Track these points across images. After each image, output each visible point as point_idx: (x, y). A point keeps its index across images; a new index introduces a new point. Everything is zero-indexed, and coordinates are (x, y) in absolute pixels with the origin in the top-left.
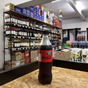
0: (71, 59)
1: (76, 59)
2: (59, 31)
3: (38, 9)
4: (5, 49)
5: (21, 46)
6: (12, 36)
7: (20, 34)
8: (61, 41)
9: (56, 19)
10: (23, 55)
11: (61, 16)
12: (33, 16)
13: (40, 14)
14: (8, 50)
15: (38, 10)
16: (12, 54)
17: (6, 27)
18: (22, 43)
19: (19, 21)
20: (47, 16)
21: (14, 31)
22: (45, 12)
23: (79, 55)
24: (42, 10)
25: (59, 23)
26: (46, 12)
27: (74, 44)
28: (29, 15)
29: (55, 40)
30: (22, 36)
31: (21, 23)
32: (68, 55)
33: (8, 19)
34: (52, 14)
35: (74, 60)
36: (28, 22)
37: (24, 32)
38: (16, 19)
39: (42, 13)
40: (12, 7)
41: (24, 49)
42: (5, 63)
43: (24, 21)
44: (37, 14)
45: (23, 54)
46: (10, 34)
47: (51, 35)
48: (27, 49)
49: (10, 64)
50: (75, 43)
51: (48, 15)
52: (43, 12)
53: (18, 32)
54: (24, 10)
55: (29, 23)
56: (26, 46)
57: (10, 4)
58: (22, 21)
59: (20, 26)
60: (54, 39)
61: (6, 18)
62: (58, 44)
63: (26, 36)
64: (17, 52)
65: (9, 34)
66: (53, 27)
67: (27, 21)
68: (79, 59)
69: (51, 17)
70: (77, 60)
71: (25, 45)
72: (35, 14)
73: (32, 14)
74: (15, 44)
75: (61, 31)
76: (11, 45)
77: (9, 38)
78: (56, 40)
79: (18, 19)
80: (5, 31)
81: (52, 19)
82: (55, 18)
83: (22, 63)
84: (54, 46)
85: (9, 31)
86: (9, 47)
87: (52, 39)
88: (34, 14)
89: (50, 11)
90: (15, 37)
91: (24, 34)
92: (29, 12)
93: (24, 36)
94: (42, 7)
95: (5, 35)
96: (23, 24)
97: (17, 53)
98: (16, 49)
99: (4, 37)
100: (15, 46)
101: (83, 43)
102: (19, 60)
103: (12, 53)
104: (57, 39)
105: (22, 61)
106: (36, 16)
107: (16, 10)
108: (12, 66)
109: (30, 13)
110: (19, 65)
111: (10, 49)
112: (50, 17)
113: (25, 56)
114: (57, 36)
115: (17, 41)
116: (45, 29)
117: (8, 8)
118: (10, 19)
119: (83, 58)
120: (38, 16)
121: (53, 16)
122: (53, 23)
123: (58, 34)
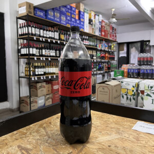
0: (123, 97)
1: (129, 97)
2: (111, 46)
3: (74, 9)
4: (19, 77)
5: (45, 74)
6: (31, 57)
7: (44, 53)
8: (115, 62)
9: (106, 24)
10: (48, 88)
11: (114, 20)
12: (65, 21)
13: (77, 18)
14: (25, 79)
15: (74, 11)
16: (32, 86)
17: (21, 41)
18: (47, 69)
19: (42, 31)
20: (90, 21)
21: (34, 49)
22: (85, 14)
23: (135, 91)
24: (81, 10)
25: (111, 31)
26: (88, 13)
27: (132, 71)
28: (58, 20)
29: (103, 63)
30: (48, 56)
31: (45, 36)
32: (116, 91)
33: (24, 28)
34: (98, 16)
35: (127, 98)
36: (57, 32)
37: (50, 49)
38: (36, 29)
39: (81, 16)
40: (31, 9)
41: (50, 78)
42: (21, 100)
43: (50, 31)
44: (71, 17)
45: (50, 85)
46: (28, 53)
47: (96, 52)
48: (55, 77)
49: (29, 102)
50: (133, 69)
51: (92, 18)
52: (82, 13)
53: (41, 51)
54: (50, 12)
55: (58, 34)
56: (54, 73)
57: (27, 3)
58: (47, 31)
59: (44, 40)
60: (103, 61)
61: (20, 27)
62: (109, 68)
63: (53, 56)
64: (39, 82)
65: (25, 53)
66: (101, 40)
67: (55, 31)
68: (135, 97)
69: (97, 22)
70: (132, 98)
71: (52, 72)
72: (69, 18)
73: (63, 18)
74: (36, 70)
75: (114, 46)
76: (30, 71)
77: (26, 60)
78: (105, 62)
79: (40, 29)
80: (19, 48)
81: (98, 26)
82: (103, 24)
83: (47, 100)
84: (102, 72)
85: (25, 49)
86: (26, 75)
87: (99, 60)
88: (66, 18)
89: (95, 12)
90: (36, 59)
91: (50, 54)
92: (58, 15)
93: (50, 56)
94: (81, 4)
95: (20, 54)
96: (48, 36)
97: (39, 85)
98: (37, 78)
99: (19, 58)
100: (37, 73)
101: (146, 70)
102: (43, 95)
103: (31, 84)
104: (107, 60)
105: (48, 96)
106: (71, 21)
107: (36, 13)
108: (32, 105)
109: (60, 16)
110: (43, 104)
111: (28, 77)
112: (95, 21)
113: (52, 89)
114: (107, 55)
115: (39, 64)
116: (86, 44)
117: (23, 11)
118: (26, 28)
119: (140, 94)
120: (73, 22)
121: (101, 21)
122: (101, 33)
123: (110, 50)
